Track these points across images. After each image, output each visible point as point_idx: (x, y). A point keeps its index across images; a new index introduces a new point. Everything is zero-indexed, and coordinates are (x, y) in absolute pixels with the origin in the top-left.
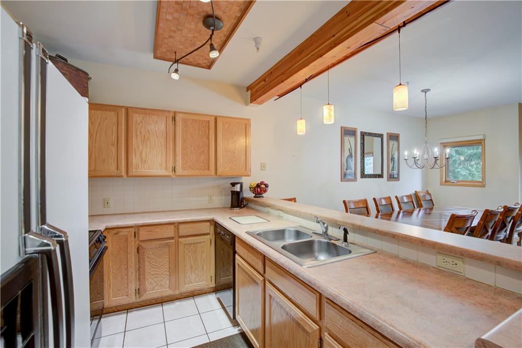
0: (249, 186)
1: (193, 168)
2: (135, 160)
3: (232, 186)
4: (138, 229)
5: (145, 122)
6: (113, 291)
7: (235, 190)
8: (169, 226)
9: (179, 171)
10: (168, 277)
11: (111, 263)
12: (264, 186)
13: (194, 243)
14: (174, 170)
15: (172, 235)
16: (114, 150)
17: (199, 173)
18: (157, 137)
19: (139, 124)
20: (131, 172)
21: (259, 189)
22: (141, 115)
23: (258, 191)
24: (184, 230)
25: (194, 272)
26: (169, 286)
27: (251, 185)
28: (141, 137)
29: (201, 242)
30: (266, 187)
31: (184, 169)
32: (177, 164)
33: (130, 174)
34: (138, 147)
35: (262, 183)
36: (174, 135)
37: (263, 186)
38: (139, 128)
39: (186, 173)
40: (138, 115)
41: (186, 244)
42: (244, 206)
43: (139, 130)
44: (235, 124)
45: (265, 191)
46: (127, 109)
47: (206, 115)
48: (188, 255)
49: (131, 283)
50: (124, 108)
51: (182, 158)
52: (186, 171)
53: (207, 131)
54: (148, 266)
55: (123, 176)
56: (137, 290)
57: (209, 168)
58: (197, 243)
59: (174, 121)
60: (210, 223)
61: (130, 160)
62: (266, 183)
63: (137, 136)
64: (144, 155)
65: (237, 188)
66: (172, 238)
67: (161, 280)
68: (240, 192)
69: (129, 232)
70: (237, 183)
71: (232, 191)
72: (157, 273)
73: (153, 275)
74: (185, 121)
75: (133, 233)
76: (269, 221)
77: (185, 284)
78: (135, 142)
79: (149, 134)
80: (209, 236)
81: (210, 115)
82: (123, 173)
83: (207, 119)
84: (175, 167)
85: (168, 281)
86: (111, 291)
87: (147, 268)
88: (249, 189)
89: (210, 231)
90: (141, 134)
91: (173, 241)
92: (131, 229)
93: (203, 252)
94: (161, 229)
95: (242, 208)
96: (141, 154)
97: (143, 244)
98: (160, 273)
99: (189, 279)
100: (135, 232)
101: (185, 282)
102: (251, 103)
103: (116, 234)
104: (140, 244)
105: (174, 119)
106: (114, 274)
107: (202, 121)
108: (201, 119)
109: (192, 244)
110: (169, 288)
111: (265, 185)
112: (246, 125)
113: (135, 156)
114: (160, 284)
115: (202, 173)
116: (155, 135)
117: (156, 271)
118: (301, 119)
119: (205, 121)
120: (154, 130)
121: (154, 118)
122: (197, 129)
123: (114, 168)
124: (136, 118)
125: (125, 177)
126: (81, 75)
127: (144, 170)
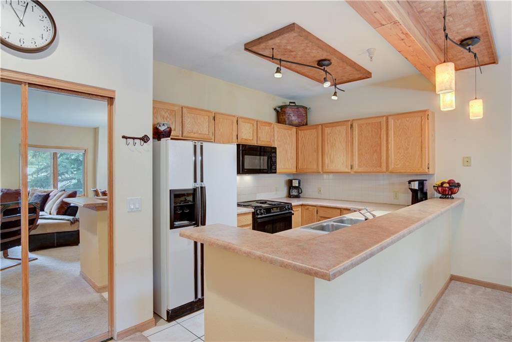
1: (367, 165)
2: (327, 161)
3: (409, 183)
4: (319, 209)
5: (332, 132)
7: (414, 188)
8: (337, 210)
9: (356, 168)
14: (352, 168)
16: (315, 154)
17: (372, 170)
19: (329, 135)
21: (441, 189)
27: (436, 184)
28: (331, 144)
31: (360, 166)
32: (354, 163)
33: (324, 170)
34: (329, 152)
36: (352, 139)
38: (329, 138)
39: (361, 170)
40: (328, 128)
50: (320, 125)
51: (358, 158)
52: (361, 168)
53: (379, 130)
55: (320, 172)
57: (381, 165)
59: (352, 128)
61: (324, 161)
63: (328, 143)
64: (332, 157)
68: (418, 190)
69: (313, 209)
71: (410, 189)
74: (360, 126)
75: (316, 210)
78: (327, 148)
79: (335, 141)
81: (381, 116)
82: (320, 170)
83: (379, 120)
84: (353, 165)
90: (330, 141)
92: (314, 207)
94: (332, 211)
96: (330, 156)
97: (321, 219)
103: (307, 209)
105: (352, 126)
107: (375, 123)
108: (374, 122)
112: (422, 117)
113: (327, 158)
115: (375, 170)
116: (339, 142)
118: (476, 99)
119: (377, 123)
120: (338, 137)
121: (338, 128)
122: (370, 132)
123: (315, 167)
124: (327, 130)
125: (322, 173)
126: (301, 109)
127: (332, 168)
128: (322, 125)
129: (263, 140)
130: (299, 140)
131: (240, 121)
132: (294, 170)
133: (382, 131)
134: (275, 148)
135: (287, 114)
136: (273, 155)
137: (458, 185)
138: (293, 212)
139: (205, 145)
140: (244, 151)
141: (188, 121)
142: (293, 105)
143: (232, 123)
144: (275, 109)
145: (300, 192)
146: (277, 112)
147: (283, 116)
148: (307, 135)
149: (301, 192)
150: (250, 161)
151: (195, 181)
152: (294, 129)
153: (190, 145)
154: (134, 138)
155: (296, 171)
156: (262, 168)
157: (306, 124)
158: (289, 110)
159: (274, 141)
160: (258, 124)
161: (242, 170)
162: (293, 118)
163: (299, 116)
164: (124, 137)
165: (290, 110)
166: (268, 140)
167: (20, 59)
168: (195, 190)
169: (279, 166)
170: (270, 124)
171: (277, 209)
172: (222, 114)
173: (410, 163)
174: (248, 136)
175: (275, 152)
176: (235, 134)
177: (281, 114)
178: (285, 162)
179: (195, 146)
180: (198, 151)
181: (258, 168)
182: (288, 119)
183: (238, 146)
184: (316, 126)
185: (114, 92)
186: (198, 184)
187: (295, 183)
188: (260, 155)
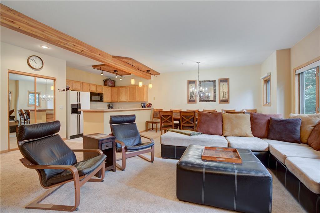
2: (120, 98)
14: (127, 100)
16: (117, 96)
18: (124, 93)
20: (120, 101)
31: (129, 100)
36: (127, 92)
40: (121, 88)
43: (121, 91)
51: (129, 97)
57: (134, 99)
64: (122, 97)
68: (143, 106)
74: (129, 88)
105: (127, 88)
115: (133, 101)
119: (133, 87)
120: (123, 91)
121: (123, 88)
122: (132, 90)
123: (117, 100)
126: (112, 81)
128: (119, 87)
129: (99, 91)
130: (112, 91)
131: (91, 85)
132: (110, 101)
133: (135, 90)
134: (103, 94)
136: (102, 96)
137: (151, 104)
139: (81, 92)
140: (92, 94)
141: (74, 85)
142: (110, 80)
143: (88, 86)
144: (103, 81)
146: (104, 82)
148: (114, 89)
150: (94, 98)
151: (78, 102)
152: (110, 88)
153: (76, 92)
154: (61, 90)
156: (98, 100)
157: (114, 86)
158: (108, 81)
160: (97, 86)
161: (92, 100)
162: (110, 84)
163: (112, 84)
164: (59, 90)
166: (101, 91)
167: (34, 71)
168: (77, 104)
169: (105, 100)
170: (101, 86)
172: (85, 83)
173: (141, 99)
174: (93, 89)
175: (103, 95)
176: (89, 89)
177: (106, 82)
178: (106, 98)
179: (78, 93)
180: (78, 95)
182: (108, 84)
183: (90, 93)
184: (117, 87)
185: (56, 78)
186: (79, 103)
187: (111, 106)
188: (98, 96)
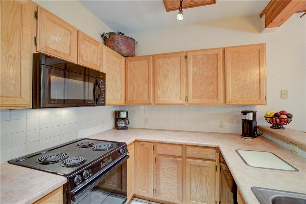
0: (264, 114)
1: (203, 97)
2: (159, 92)
3: (243, 114)
4: (156, 145)
5: (165, 64)
6: (140, 185)
7: (247, 119)
8: (178, 146)
9: (191, 100)
10: (177, 189)
11: (139, 165)
12: (286, 117)
13: (199, 166)
14: (187, 99)
15: (180, 154)
16: (146, 86)
17: (208, 102)
18: (174, 73)
19: (161, 66)
20: (157, 101)
21: (278, 120)
22: (162, 59)
23: (276, 121)
24: (190, 152)
25: (199, 192)
26: (177, 196)
27: (266, 114)
28: (163, 75)
29: (206, 167)
30: (288, 117)
31: (195, 98)
32: (189, 94)
33: (156, 102)
34: (161, 83)
35: (282, 113)
36: (186, 70)
37: (284, 116)
38: (161, 69)
39: (196, 101)
40: (161, 59)
41: (192, 165)
42: (258, 135)
43: (161, 70)
44: (245, 51)
45: (287, 122)
46: (154, 57)
47: (214, 49)
48: (193, 175)
49: (151, 183)
50: (152, 56)
51: (193, 89)
52: (196, 100)
53: (216, 63)
54: (162, 175)
55: (152, 104)
56: (155, 190)
57: (218, 97)
58: (202, 166)
59: (186, 59)
60: (216, 150)
61: (156, 92)
62: (288, 113)
63: (160, 74)
64: (165, 88)
65: (250, 117)
66: (181, 157)
67: (171, 189)
68: (253, 121)
69: (149, 145)
70: (249, 112)
71: (243, 120)
72: (169, 182)
73: (165, 183)
74: (195, 57)
75: (153, 147)
76: (297, 170)
77: (191, 199)
78: (159, 79)
79: (168, 72)
80: (214, 162)
81: (218, 48)
82: (152, 102)
83: (215, 52)
84: (187, 97)
85: (176, 192)
86: (139, 185)
87: (161, 176)
88: (264, 118)
89: (216, 157)
90: (163, 73)
91: (181, 159)
92: (151, 144)
93: (208, 176)
94: (172, 148)
95: (254, 137)
96: (163, 87)
97: (159, 157)
98: (171, 183)
99: (194, 196)
100: (154, 146)
101: (190, 197)
102: (266, 28)
103: (142, 145)
104: (157, 156)
105: (186, 57)
106: (141, 174)
107: (211, 55)
108: (210, 53)
109: (197, 166)
110: (177, 197)
111: (287, 115)
112: (259, 50)
113: (159, 90)
114: (171, 192)
115: (211, 102)
116: (172, 73)
117: (168, 181)
119: (213, 54)
121: (172, 59)
122: (206, 63)
123: (146, 98)
124: (160, 61)
125: (153, 104)
127: (164, 100)
128: (153, 56)
129: (88, 61)
130: (128, 70)
132: (122, 102)
133: (219, 63)
134: (104, 74)
135: (116, 42)
138: (128, 154)
144: (102, 36)
145: (127, 123)
146: (105, 38)
147: (111, 43)
149: (129, 123)
152: (123, 59)
155: (125, 103)
156: (86, 98)
157: (135, 56)
158: (117, 38)
159: (102, 65)
160: (80, 36)
162: (122, 47)
163: (128, 47)
165: (119, 38)
169: (109, 97)
170: (97, 43)
171: (109, 159)
173: (248, 95)
174: (61, 48)
175: (104, 79)
177: (109, 40)
178: (114, 92)
181: (82, 98)
182: (117, 47)
184: (146, 58)
187: (123, 115)
